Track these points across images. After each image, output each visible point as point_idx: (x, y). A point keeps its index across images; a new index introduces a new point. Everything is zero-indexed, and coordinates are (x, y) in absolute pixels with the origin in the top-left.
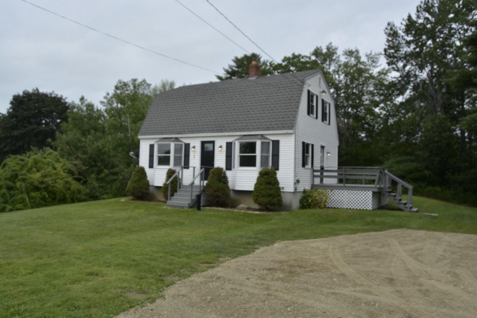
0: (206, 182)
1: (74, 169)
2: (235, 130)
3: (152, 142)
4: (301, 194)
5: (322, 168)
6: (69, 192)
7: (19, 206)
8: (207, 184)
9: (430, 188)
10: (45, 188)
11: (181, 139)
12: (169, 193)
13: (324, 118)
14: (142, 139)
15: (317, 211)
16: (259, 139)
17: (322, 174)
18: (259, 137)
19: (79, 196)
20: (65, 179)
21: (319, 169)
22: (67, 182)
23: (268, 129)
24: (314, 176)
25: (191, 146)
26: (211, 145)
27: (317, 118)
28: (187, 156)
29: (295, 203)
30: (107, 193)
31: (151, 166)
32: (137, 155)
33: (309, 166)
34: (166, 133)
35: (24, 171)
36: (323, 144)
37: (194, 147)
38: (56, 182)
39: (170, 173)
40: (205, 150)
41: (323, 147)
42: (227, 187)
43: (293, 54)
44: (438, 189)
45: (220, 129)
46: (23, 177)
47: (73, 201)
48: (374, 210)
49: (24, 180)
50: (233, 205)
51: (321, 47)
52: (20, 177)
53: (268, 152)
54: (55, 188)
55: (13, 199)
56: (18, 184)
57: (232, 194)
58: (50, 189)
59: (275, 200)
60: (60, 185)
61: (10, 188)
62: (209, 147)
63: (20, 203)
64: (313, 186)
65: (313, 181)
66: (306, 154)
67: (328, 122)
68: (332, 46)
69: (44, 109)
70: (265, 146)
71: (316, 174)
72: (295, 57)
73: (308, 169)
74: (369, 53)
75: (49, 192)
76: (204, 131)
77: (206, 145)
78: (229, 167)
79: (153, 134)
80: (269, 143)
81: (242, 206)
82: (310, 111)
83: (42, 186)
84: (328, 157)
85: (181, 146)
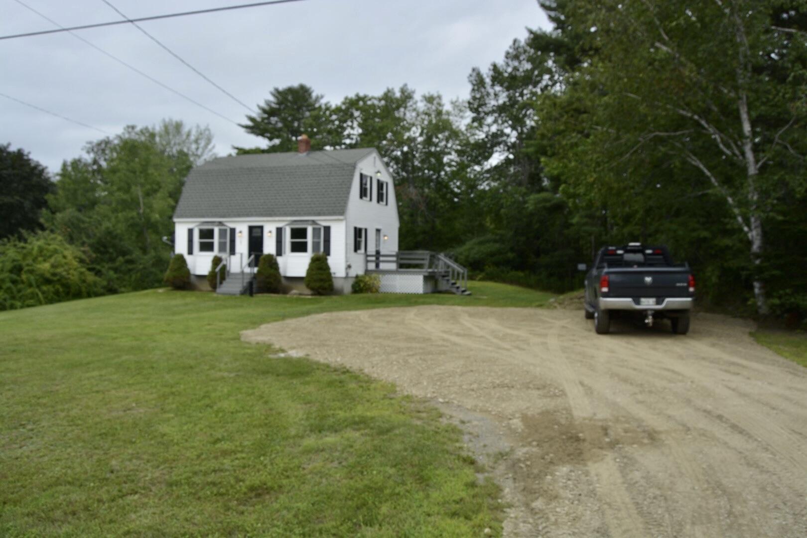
0: (256, 270)
1: (84, 257)
2: (286, 215)
3: (191, 226)
4: (354, 280)
5: (378, 253)
6: (85, 284)
7: (32, 302)
8: (259, 272)
9: (513, 273)
10: (59, 280)
11: (226, 224)
12: (218, 281)
13: (380, 198)
14: (179, 222)
15: (369, 295)
16: (311, 225)
17: (377, 259)
18: (310, 223)
19: (95, 289)
20: (79, 270)
21: (374, 253)
22: (82, 273)
23: (319, 214)
24: (367, 261)
25: (237, 231)
26: (259, 230)
27: (371, 200)
28: (233, 241)
29: (347, 287)
30: (125, 286)
31: (190, 252)
32: (173, 241)
33: (362, 251)
34: (208, 216)
35: (30, 261)
36: (379, 227)
37: (241, 232)
38: (69, 274)
39: (217, 261)
40: (253, 235)
41: (378, 231)
42: (279, 273)
43: (357, 95)
44: (521, 274)
45: (270, 212)
46: (30, 268)
47: (89, 295)
48: (425, 293)
49: (31, 272)
50: (285, 291)
51: (393, 89)
52: (26, 268)
53: (319, 237)
54: (69, 281)
55: (20, 294)
56: (24, 277)
57: (283, 281)
58: (64, 281)
59: (326, 285)
60: (74, 277)
61: (14, 282)
62: (256, 233)
63: (31, 299)
64: (367, 271)
65: (366, 266)
66: (358, 239)
67: (384, 203)
68: (407, 89)
69: (5, 172)
70: (316, 232)
71: (369, 258)
72: (359, 98)
73: (361, 254)
74: (454, 99)
75: (63, 285)
76: (252, 215)
77: (254, 231)
78: (279, 252)
79: (191, 216)
80: (320, 229)
81: (294, 291)
82: (363, 193)
83: (55, 279)
84: (385, 240)
85: (225, 231)
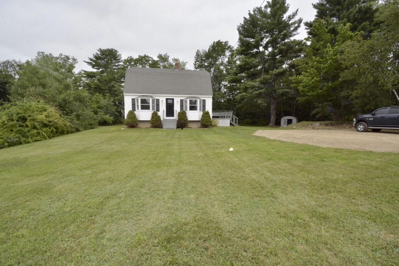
2: (185, 94)
3: (133, 97)
11: (154, 97)
14: (126, 95)
16: (199, 99)
23: (201, 95)
25: (160, 100)
26: (172, 100)
28: (158, 105)
31: (134, 110)
34: (144, 93)
37: (162, 101)
40: (168, 102)
45: (177, 93)
53: (201, 104)
62: (170, 101)
76: (168, 94)
77: (168, 100)
78: (182, 110)
79: (134, 93)
85: (154, 100)
